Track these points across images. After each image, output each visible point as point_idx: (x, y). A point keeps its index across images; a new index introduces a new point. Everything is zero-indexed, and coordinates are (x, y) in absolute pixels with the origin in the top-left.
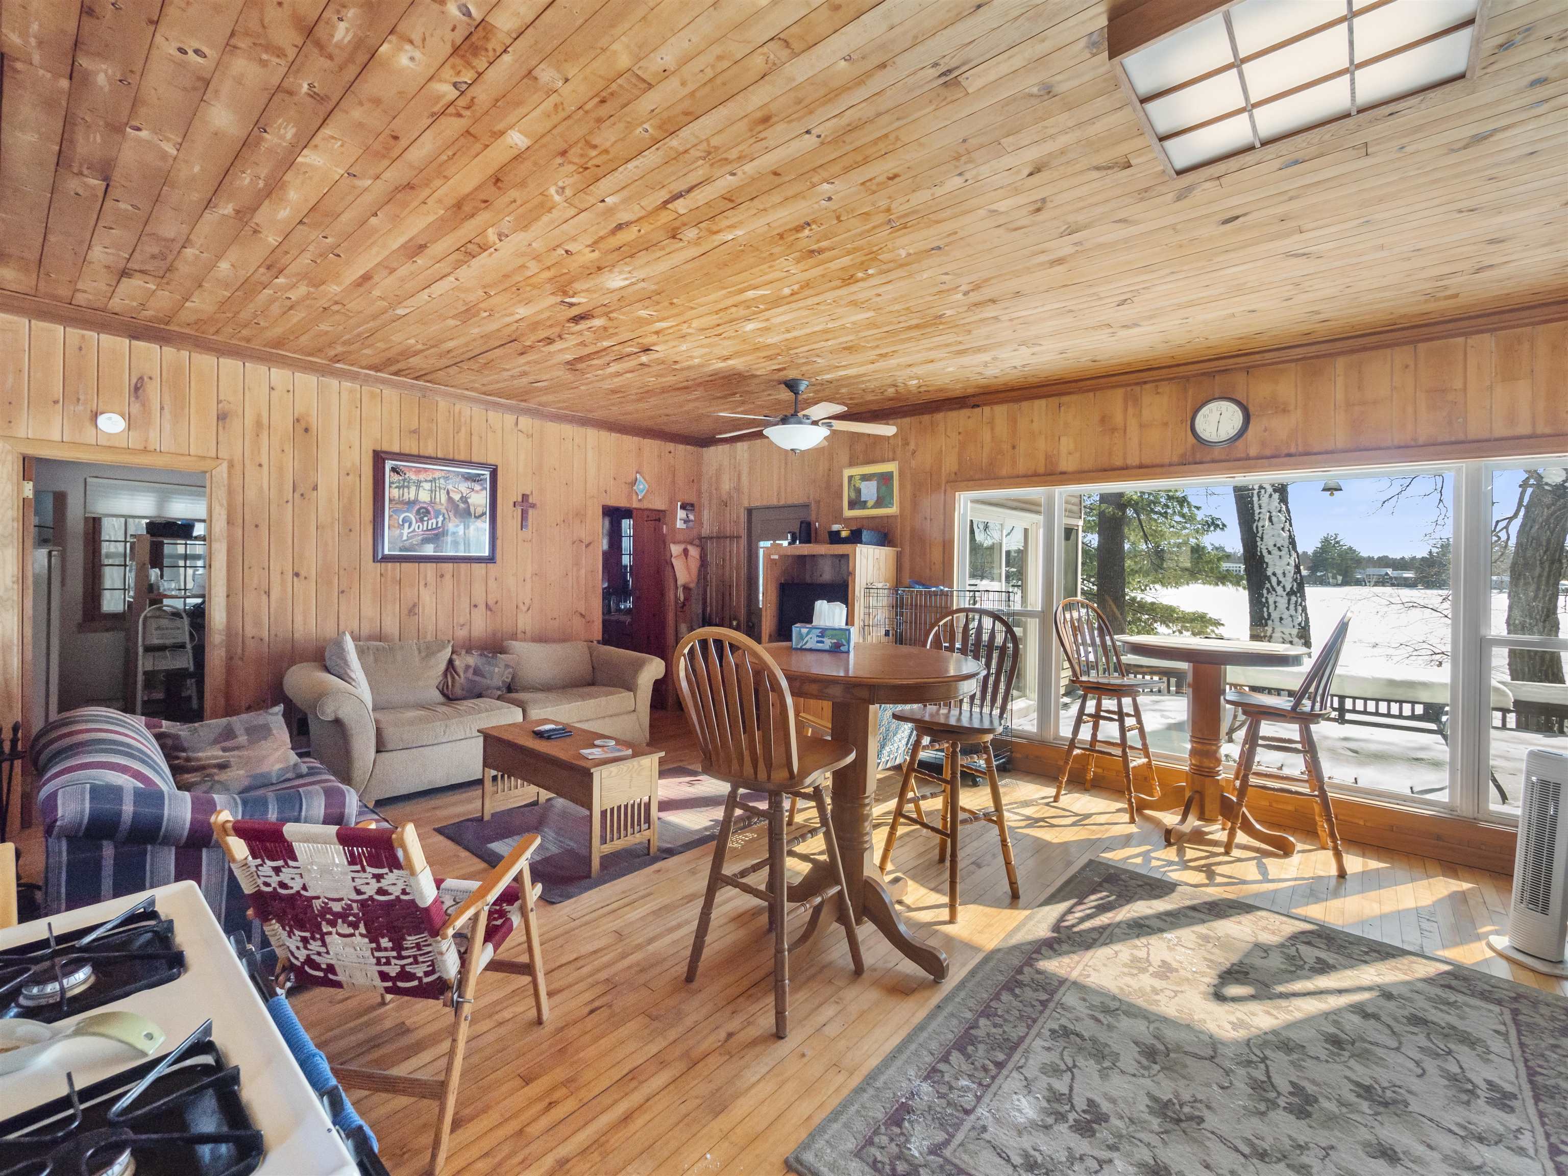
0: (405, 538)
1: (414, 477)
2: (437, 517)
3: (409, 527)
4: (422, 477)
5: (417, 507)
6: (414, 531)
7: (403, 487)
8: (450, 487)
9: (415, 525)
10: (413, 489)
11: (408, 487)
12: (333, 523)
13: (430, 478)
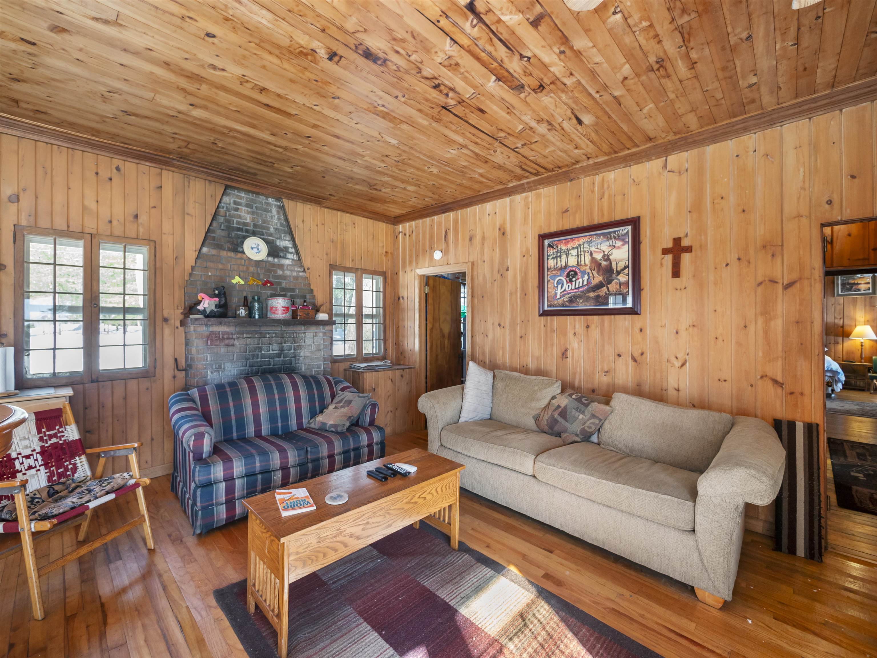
0: (558, 297)
1: (564, 248)
2: (583, 277)
3: (562, 288)
4: (570, 246)
5: (568, 271)
6: (565, 290)
7: (557, 257)
8: (593, 249)
9: (565, 286)
10: (564, 257)
11: (560, 256)
12: (516, 291)
13: (576, 245)
